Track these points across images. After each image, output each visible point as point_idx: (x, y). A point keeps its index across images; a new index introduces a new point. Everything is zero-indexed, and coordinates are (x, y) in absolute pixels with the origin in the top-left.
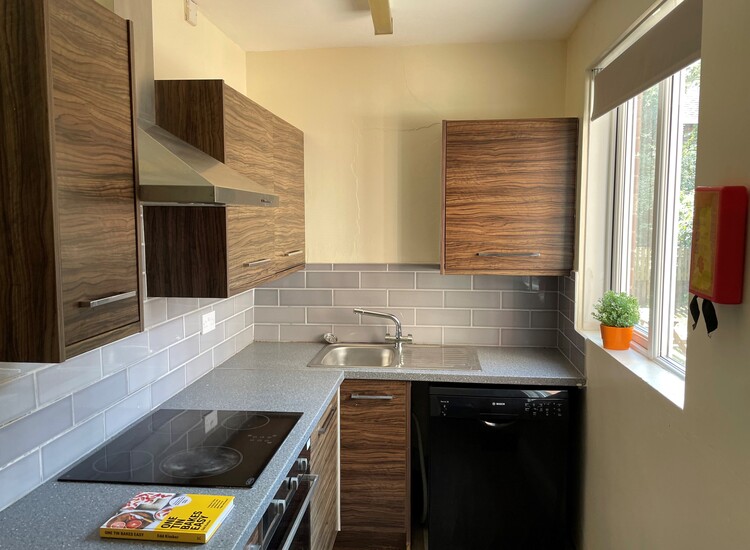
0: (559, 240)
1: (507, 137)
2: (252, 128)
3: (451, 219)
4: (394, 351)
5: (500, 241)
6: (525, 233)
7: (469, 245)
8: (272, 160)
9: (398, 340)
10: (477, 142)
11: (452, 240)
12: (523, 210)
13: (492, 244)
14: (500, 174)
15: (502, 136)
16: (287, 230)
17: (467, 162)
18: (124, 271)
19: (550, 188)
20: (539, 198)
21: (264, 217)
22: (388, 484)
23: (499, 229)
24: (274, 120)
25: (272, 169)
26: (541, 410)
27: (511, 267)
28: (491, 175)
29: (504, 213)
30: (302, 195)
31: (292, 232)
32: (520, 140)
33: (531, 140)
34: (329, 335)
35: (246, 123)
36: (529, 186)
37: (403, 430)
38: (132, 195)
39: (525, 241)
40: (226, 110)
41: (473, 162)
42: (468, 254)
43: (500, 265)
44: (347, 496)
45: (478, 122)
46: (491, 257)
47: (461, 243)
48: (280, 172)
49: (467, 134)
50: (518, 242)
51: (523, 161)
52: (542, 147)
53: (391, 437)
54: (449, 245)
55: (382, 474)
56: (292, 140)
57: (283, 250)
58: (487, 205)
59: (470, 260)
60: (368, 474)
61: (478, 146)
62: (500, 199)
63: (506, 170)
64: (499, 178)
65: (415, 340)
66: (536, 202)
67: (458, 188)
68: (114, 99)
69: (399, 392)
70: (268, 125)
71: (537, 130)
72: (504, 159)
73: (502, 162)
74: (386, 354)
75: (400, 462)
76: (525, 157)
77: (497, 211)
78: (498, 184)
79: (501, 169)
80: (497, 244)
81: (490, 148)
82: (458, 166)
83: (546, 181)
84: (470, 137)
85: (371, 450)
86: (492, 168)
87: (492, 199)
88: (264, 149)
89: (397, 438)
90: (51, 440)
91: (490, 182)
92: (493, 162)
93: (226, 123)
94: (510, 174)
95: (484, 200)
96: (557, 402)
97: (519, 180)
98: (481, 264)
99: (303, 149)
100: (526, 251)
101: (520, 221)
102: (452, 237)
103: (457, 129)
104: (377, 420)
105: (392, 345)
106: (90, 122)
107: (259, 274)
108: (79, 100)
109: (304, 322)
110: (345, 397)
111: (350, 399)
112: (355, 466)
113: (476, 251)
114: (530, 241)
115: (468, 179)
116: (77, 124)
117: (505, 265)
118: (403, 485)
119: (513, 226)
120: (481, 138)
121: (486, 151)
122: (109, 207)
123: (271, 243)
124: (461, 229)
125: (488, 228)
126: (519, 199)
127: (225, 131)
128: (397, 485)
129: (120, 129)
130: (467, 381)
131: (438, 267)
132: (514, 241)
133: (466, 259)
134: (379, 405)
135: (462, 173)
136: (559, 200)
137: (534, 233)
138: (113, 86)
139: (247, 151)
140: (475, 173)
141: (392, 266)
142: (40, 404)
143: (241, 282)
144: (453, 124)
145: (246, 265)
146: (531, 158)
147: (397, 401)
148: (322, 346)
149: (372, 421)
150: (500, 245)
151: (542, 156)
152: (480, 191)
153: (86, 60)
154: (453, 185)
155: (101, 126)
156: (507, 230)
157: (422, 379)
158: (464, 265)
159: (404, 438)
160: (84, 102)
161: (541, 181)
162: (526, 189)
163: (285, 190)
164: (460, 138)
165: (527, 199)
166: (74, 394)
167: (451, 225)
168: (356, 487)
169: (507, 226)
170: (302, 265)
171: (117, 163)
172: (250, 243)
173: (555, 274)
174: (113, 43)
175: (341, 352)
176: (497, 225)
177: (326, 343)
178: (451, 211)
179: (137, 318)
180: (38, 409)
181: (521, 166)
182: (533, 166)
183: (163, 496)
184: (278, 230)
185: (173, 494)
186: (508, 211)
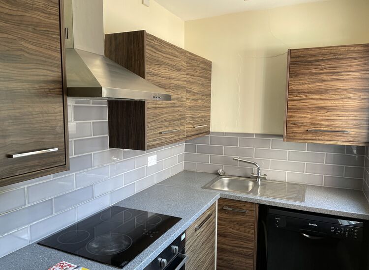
0: (365, 123)
1: (330, 57)
2: (169, 58)
3: (291, 109)
4: (256, 183)
5: (323, 123)
6: (340, 118)
7: (302, 124)
8: (186, 76)
9: (258, 177)
10: (310, 61)
11: (291, 121)
12: (340, 103)
13: (318, 124)
14: (325, 81)
15: (327, 57)
16: (196, 114)
17: (303, 74)
18: (53, 136)
19: (359, 89)
20: (351, 95)
21: (177, 107)
22: (243, 260)
23: (322, 115)
24: (188, 55)
25: (185, 81)
26: (343, 232)
27: (330, 139)
28: (318, 81)
29: (328, 105)
30: (209, 95)
31: (200, 115)
32: (340, 59)
33: (348, 58)
34: (221, 170)
35: (165, 55)
36: (345, 88)
37: (253, 231)
38: (61, 93)
39: (340, 123)
40: (146, 47)
41: (307, 74)
42: (301, 130)
43: (322, 137)
44: (220, 262)
45: (311, 49)
46: (316, 132)
47: (298, 123)
48: (192, 83)
49: (304, 57)
50: (335, 123)
51: (341, 72)
52: (354, 62)
53: (246, 234)
54: (289, 124)
55: (239, 254)
56: (204, 66)
57: (192, 124)
58: (315, 100)
59: (303, 133)
60: (232, 252)
61: (310, 64)
62: (324, 96)
63: (329, 78)
64: (324, 83)
65: (268, 178)
66: (349, 98)
67: (296, 90)
68: (46, 37)
69: (251, 209)
70: (183, 57)
71: (352, 52)
72: (328, 71)
73: (326, 73)
74: (251, 184)
75: (250, 249)
76: (343, 69)
77: (322, 104)
78: (323, 87)
79: (325, 78)
80: (321, 125)
81: (319, 65)
82: (297, 76)
83: (357, 85)
84: (305, 58)
85: (234, 239)
86: (320, 77)
87: (318, 96)
88: (178, 70)
89: (249, 235)
90: (37, 222)
91: (318, 86)
92: (320, 74)
93: (146, 55)
94: (332, 80)
95: (314, 97)
96: (354, 229)
97: (338, 84)
98: (309, 136)
99: (211, 71)
100: (341, 129)
101: (337, 110)
102: (291, 119)
103: (297, 54)
104: (238, 223)
105: (255, 179)
106: (21, 50)
107: (172, 137)
108: (10, 37)
109: (208, 162)
110: (220, 207)
111: (223, 209)
112: (225, 247)
113: (307, 128)
114: (344, 123)
115: (303, 84)
116: (8, 50)
117: (326, 138)
118: (252, 262)
119: (333, 113)
120: (313, 59)
121: (316, 67)
122: (38, 100)
123: (183, 121)
124: (297, 115)
125: (316, 114)
126: (338, 97)
127: (146, 59)
128: (248, 261)
129: (49, 55)
130: (293, 208)
131: (281, 136)
132: (332, 123)
133: (300, 133)
134: (240, 215)
135: (300, 80)
136: (366, 97)
137: (347, 118)
138: (44, 29)
139: (164, 71)
140: (308, 80)
141: (257, 135)
142: (29, 203)
143: (157, 142)
144: (295, 51)
145: (161, 133)
146: (346, 70)
147: (250, 213)
148: (216, 176)
149: (235, 223)
150: (323, 125)
151: (355, 68)
152: (311, 92)
153: (19, 13)
154: (293, 88)
155: (31, 52)
156: (328, 115)
157: (265, 203)
158: (298, 136)
159: (253, 236)
160: (15, 38)
161: (353, 84)
162: (342, 90)
163: (195, 93)
164: (299, 59)
165: (343, 96)
166: (54, 198)
167: (291, 112)
168: (225, 258)
169: (328, 113)
170: (208, 132)
171: (46, 74)
172: (166, 121)
173: (360, 145)
174: (44, 4)
175: (226, 180)
176: (322, 112)
177: (218, 175)
178: (291, 104)
179: (64, 163)
180: (28, 205)
181: (339, 75)
182: (348, 75)
183: (71, 266)
184: (189, 114)
185: (76, 266)
186: (329, 104)
